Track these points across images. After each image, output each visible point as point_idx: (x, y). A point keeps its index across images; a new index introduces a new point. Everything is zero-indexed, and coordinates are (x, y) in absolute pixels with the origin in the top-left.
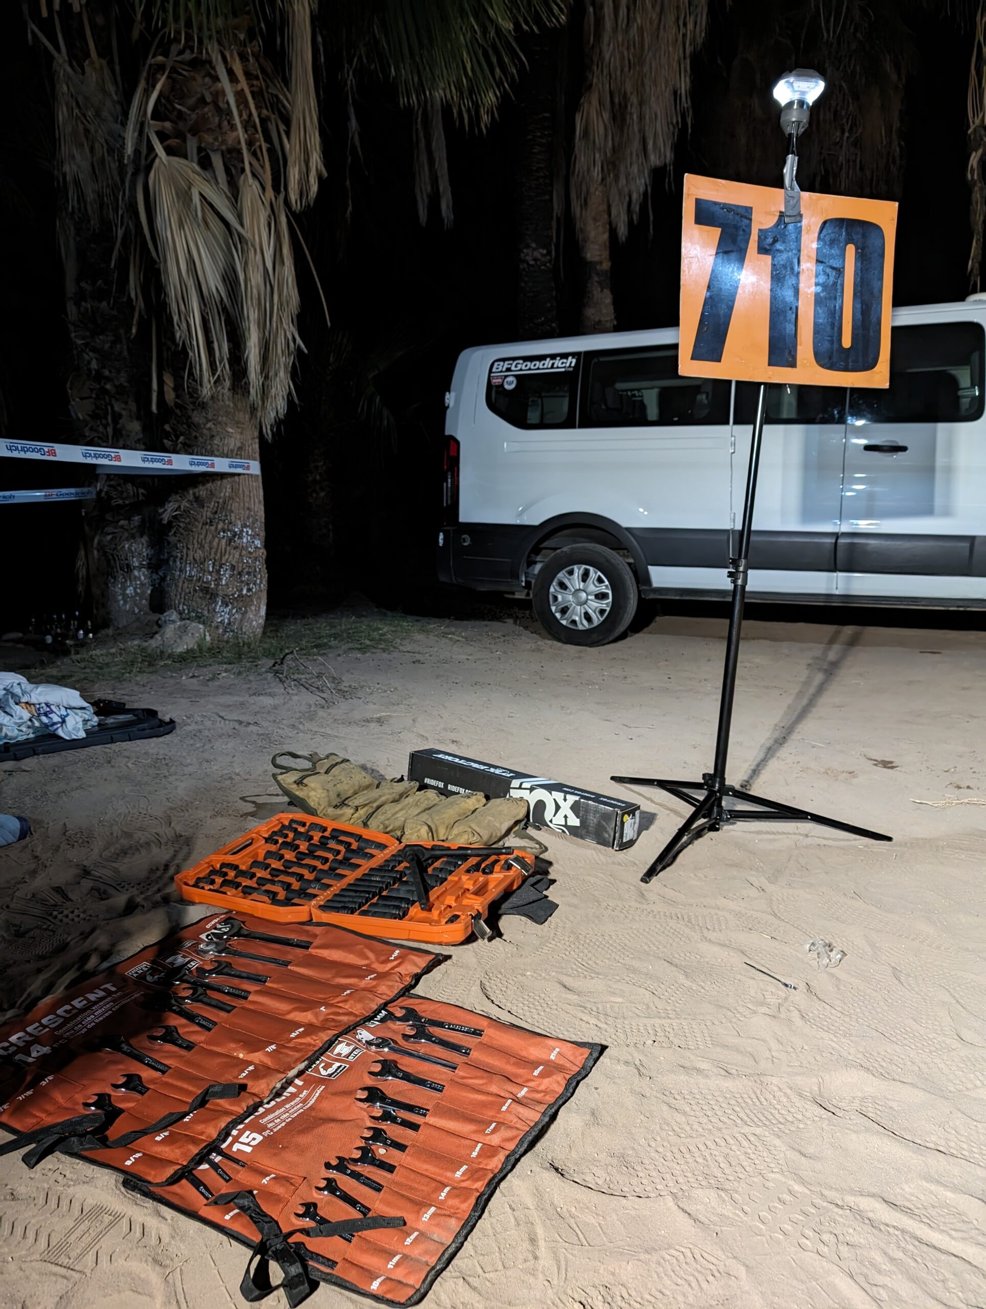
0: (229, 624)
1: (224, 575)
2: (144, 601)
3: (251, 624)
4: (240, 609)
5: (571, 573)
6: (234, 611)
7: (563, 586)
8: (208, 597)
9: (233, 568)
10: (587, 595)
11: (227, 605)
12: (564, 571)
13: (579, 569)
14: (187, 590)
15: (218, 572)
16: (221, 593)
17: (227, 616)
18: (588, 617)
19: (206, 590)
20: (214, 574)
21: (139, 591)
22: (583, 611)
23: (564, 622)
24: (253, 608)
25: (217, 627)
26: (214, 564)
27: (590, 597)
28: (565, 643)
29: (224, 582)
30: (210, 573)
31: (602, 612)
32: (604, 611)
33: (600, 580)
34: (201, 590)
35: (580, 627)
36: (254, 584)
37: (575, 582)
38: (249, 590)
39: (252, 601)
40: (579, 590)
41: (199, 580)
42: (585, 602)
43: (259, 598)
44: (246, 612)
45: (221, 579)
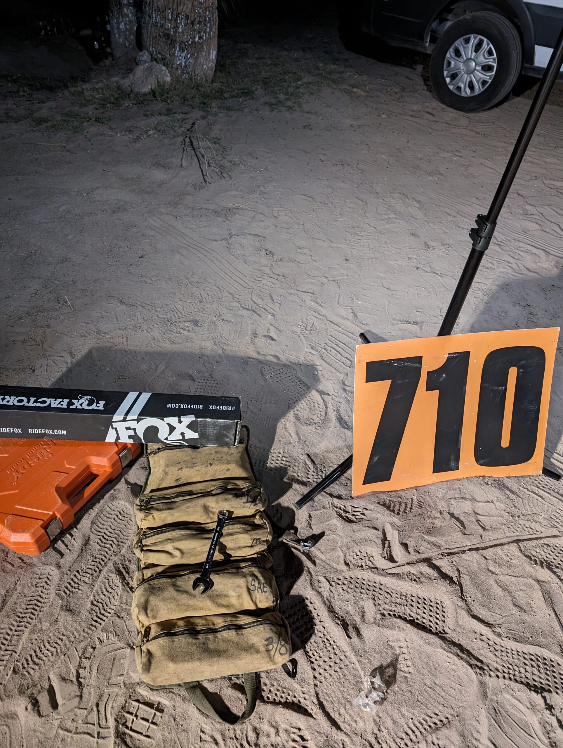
0: (186, 66)
1: (181, 23)
2: (132, 36)
3: (203, 67)
4: (194, 54)
5: (467, 41)
6: (189, 56)
7: (458, 53)
8: (169, 42)
9: (187, 17)
10: (476, 65)
11: (183, 51)
12: (462, 39)
13: (475, 38)
14: (154, 35)
15: (176, 20)
16: (178, 39)
17: (183, 60)
18: (471, 86)
19: (167, 36)
20: (173, 22)
21: (128, 27)
22: (469, 80)
23: (451, 87)
24: (204, 54)
25: (177, 69)
26: (172, 12)
27: (477, 68)
28: (448, 106)
29: (180, 30)
30: (170, 21)
31: (484, 82)
32: (486, 82)
33: (490, 53)
34: (165, 36)
35: (463, 94)
36: (205, 32)
37: (468, 51)
38: (200, 38)
39: (203, 47)
40: (471, 59)
41: (162, 26)
42: (472, 72)
43: (209, 45)
44: (198, 57)
45: (178, 27)
